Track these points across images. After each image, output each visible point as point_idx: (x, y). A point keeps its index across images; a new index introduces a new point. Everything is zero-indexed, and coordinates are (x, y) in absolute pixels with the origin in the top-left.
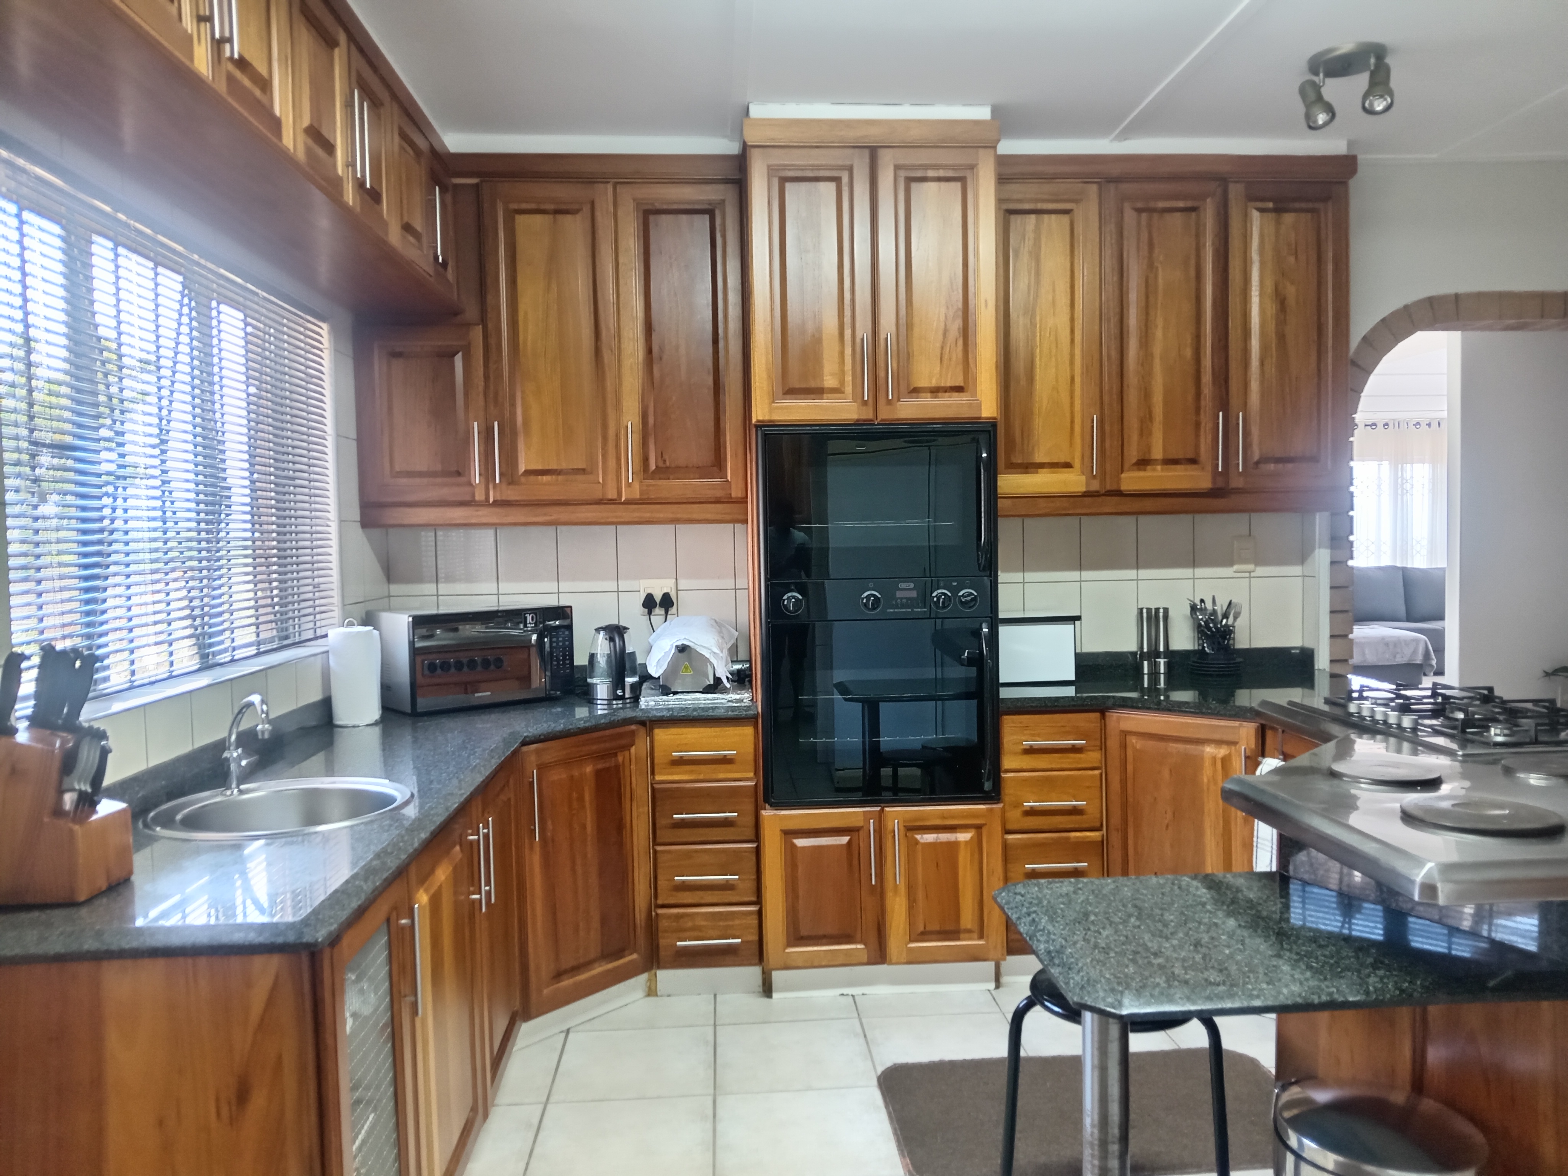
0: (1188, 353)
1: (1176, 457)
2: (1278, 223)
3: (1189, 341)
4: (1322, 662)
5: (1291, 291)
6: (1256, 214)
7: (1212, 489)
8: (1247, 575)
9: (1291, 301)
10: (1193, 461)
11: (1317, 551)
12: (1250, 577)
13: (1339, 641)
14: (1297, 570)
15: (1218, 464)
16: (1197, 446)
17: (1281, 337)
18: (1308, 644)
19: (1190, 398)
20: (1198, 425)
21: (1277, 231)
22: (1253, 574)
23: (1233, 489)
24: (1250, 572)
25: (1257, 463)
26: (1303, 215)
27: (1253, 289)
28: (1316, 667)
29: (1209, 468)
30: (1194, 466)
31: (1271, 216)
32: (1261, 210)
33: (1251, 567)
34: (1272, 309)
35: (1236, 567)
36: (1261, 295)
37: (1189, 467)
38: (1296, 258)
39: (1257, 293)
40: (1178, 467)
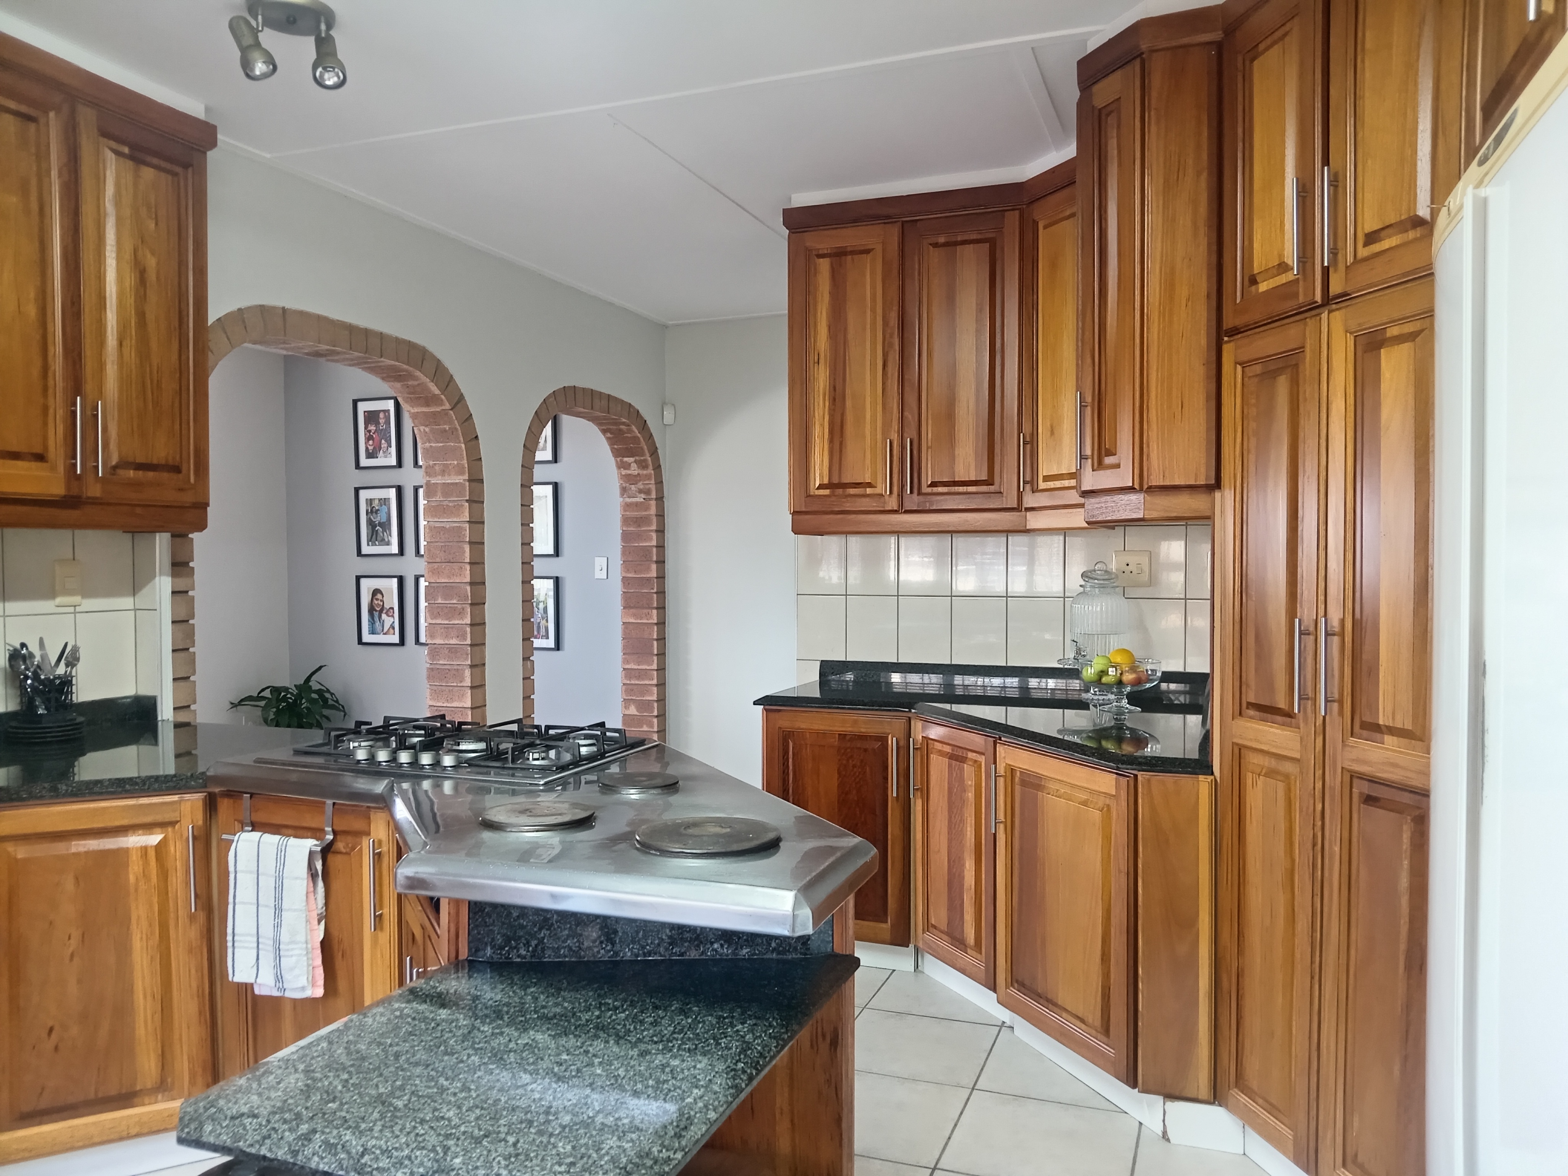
0: (32, 311)
1: (15, 448)
2: (137, 176)
3: (32, 295)
4: (166, 712)
5: (151, 262)
6: (110, 156)
7: (65, 496)
8: (72, 609)
9: (152, 276)
10: (40, 457)
11: (157, 578)
12: (75, 613)
13: (182, 684)
14: (127, 602)
15: (75, 465)
16: (45, 438)
17: (141, 316)
18: (145, 691)
19: (36, 371)
20: (45, 409)
21: (136, 185)
22: (78, 609)
23: (89, 498)
24: (75, 606)
25: (115, 468)
26: (163, 175)
27: (108, 248)
28: (159, 718)
29: (61, 469)
30: (39, 464)
31: (130, 164)
32: (117, 153)
33: (76, 599)
34: (130, 280)
35: (59, 600)
36: (119, 259)
37: (34, 465)
38: (156, 224)
39: (114, 255)
40: (19, 463)
